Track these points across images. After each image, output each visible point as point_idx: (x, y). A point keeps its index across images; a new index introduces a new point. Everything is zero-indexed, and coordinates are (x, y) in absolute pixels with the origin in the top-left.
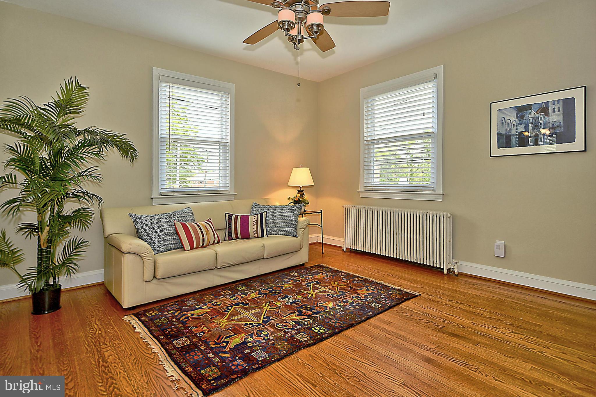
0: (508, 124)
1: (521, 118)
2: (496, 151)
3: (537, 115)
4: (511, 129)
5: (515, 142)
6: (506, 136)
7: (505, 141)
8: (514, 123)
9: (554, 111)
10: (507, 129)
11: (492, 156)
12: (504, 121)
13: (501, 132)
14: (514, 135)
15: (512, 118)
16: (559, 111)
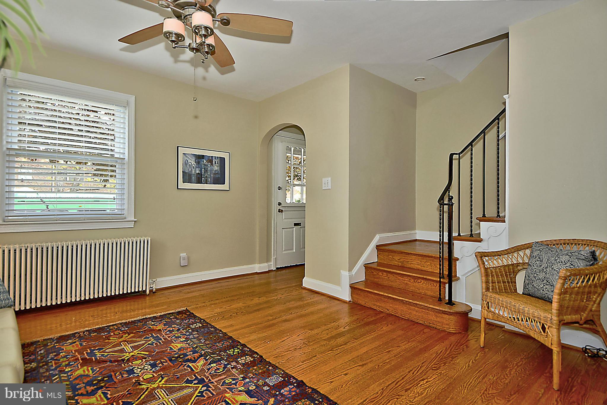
0: (190, 165)
1: (198, 163)
2: (182, 185)
3: (207, 163)
4: (191, 170)
5: (194, 180)
6: (188, 175)
7: (188, 178)
8: (194, 165)
9: (216, 164)
10: (189, 170)
11: (179, 188)
12: (187, 163)
13: (185, 171)
14: (193, 174)
15: (192, 161)
16: (218, 164)
